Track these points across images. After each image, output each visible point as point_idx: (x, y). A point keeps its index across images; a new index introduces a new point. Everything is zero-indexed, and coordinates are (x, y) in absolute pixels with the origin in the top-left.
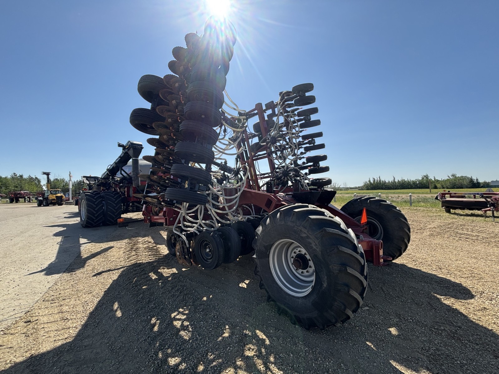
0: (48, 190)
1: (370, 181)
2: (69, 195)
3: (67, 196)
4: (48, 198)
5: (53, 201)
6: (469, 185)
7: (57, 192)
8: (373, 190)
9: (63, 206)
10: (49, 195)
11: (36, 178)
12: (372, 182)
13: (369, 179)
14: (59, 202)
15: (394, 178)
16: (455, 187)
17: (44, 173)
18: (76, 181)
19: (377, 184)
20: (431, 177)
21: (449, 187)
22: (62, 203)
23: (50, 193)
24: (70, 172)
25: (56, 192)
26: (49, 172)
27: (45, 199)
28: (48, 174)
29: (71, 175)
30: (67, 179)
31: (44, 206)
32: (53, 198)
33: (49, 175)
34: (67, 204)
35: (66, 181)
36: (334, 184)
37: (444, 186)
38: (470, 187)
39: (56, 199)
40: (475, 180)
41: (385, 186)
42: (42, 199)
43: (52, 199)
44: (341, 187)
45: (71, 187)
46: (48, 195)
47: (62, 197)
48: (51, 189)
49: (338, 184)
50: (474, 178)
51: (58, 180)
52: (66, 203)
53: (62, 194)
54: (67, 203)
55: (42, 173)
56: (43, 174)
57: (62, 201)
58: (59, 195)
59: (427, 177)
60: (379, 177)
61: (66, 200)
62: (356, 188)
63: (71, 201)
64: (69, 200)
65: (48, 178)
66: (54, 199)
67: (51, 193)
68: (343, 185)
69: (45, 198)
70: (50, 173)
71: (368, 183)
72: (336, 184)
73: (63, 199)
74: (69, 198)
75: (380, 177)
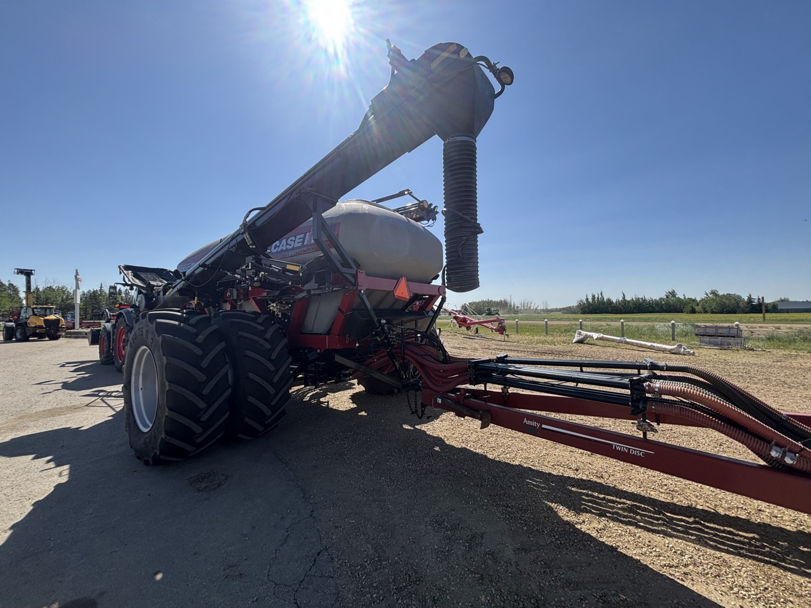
0: (28, 306)
1: (587, 299)
2: (73, 317)
3: (69, 319)
4: (26, 323)
5: (37, 331)
6: (747, 307)
7: (48, 311)
8: (592, 313)
9: (62, 341)
10: (29, 318)
11: (11, 285)
12: (590, 300)
13: (587, 296)
14: (51, 332)
15: (624, 295)
16: (725, 310)
17: (21, 272)
18: (86, 292)
19: (599, 305)
20: (680, 295)
21: (714, 310)
22: (59, 334)
23: (31, 313)
24: (77, 270)
25: (46, 311)
26: (31, 270)
27: (19, 327)
28: (28, 274)
29: (78, 277)
30: (70, 287)
31: (18, 341)
32: (38, 324)
33: (32, 277)
34: (70, 337)
35: (68, 292)
36: (529, 304)
37: (707, 310)
38: (748, 311)
39: (44, 326)
40: (756, 301)
41: (612, 307)
42: (14, 326)
43: (35, 327)
44: (539, 308)
45: (79, 301)
46: (27, 316)
47: (58, 321)
48: (34, 304)
49: (535, 304)
50: (755, 297)
51: (54, 290)
52: (67, 333)
53: (58, 316)
54: (70, 333)
55: (16, 270)
56: (18, 273)
57: (58, 331)
58: (52, 317)
59: (673, 294)
60: (601, 294)
61: (68, 328)
62: (557, 310)
63: (77, 329)
64: (73, 328)
65: (28, 282)
66: (40, 327)
67: (34, 314)
68: (542, 306)
69: (20, 324)
70: (33, 272)
71: (584, 303)
72: (531, 304)
73: (60, 326)
74: (74, 324)
75: (603, 293)
